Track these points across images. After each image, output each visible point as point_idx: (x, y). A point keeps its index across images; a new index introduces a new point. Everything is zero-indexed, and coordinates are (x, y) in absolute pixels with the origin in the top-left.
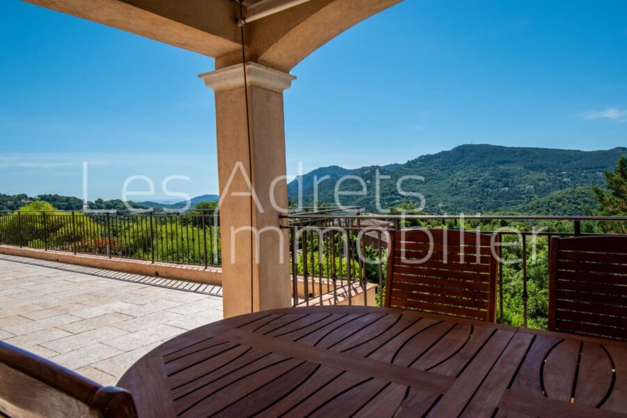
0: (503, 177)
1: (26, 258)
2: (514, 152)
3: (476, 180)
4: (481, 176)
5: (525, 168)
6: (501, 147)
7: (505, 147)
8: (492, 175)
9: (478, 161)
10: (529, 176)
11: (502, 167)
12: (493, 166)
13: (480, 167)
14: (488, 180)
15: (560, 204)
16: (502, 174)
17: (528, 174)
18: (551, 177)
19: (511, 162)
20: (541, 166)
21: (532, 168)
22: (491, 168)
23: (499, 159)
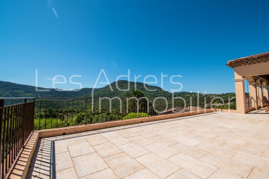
0: (15, 94)
1: (121, 127)
2: (20, 86)
3: (2, 95)
4: (5, 93)
5: (25, 92)
6: (15, 84)
7: (16, 84)
8: (10, 93)
9: (4, 88)
10: (26, 94)
11: (15, 91)
12: (11, 90)
13: (5, 90)
14: (8, 95)
15: (37, 104)
16: (15, 93)
17: (25, 94)
18: (34, 95)
19: (19, 89)
20: (30, 92)
21: (27, 92)
22: (10, 91)
23: (13, 88)
